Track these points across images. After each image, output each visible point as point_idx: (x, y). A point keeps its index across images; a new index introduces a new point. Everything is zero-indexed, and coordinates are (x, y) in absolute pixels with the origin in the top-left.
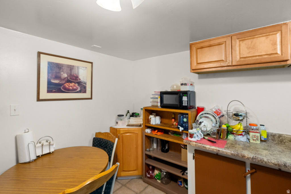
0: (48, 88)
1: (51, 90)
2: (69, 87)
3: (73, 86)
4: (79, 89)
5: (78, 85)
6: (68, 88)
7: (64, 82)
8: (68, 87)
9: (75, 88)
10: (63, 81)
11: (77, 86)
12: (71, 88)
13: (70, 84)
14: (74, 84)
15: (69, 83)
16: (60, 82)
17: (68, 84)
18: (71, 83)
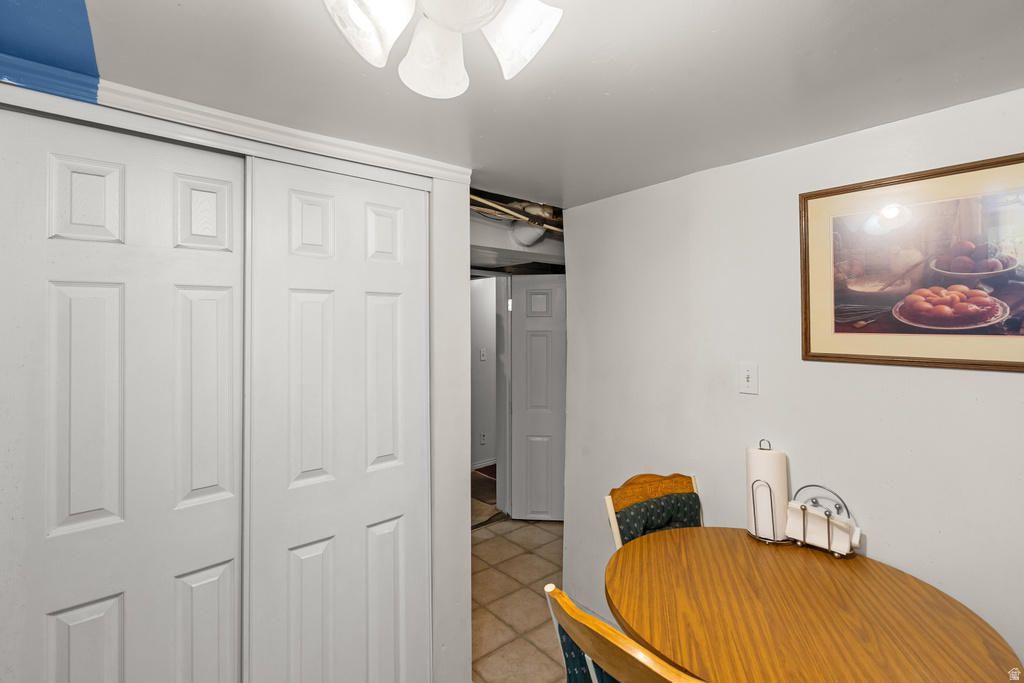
0: (838, 313)
1: (848, 320)
2: (934, 304)
3: (962, 300)
4: (1003, 314)
5: (991, 295)
6: (929, 310)
7: (907, 285)
8: (929, 306)
9: (973, 307)
10: (903, 283)
11: (989, 299)
12: (947, 310)
13: (944, 292)
14: (965, 288)
15: (936, 288)
16: (889, 289)
17: (927, 291)
18: (946, 287)
